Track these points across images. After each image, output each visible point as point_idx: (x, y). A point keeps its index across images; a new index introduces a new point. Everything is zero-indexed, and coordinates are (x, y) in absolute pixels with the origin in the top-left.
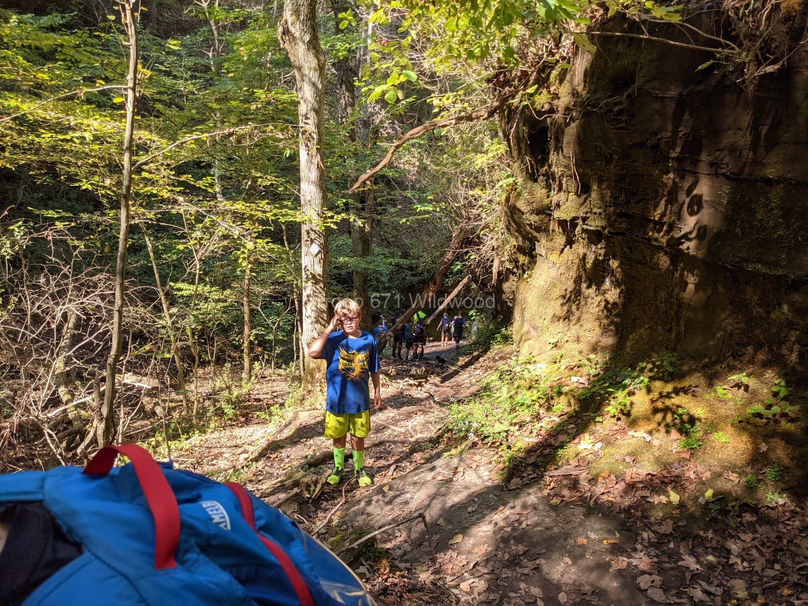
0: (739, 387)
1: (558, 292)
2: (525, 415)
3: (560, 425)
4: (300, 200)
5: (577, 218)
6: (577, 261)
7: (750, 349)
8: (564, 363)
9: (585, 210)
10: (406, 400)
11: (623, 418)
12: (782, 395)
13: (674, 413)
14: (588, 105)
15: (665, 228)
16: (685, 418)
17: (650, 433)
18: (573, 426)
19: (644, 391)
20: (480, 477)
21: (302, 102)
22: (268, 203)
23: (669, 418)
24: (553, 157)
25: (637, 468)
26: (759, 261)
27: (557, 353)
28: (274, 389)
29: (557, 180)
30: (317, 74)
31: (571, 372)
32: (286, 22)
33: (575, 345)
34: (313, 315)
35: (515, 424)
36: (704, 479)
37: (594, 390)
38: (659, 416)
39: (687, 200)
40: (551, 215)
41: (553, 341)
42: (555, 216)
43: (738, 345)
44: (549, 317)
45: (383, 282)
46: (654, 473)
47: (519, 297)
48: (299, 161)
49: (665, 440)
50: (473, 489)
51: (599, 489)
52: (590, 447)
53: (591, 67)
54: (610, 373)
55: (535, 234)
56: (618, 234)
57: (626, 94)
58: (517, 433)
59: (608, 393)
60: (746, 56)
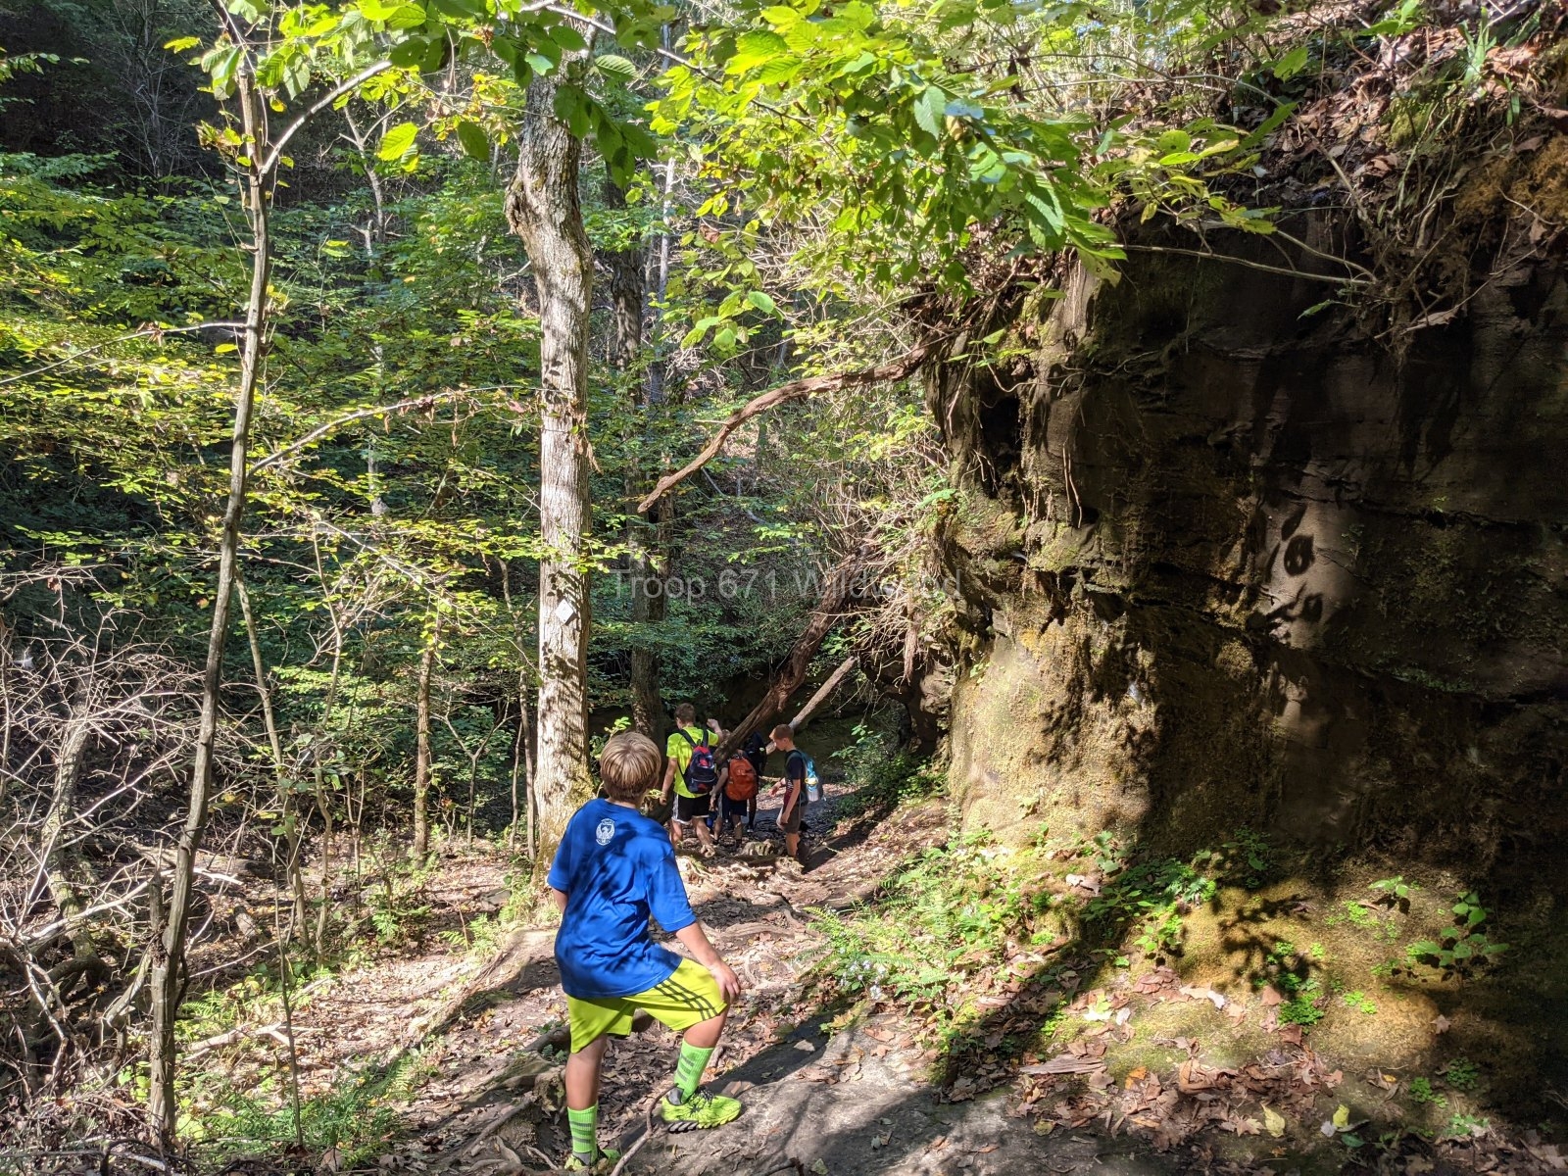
0: (1391, 904)
1: (1038, 708)
2: (977, 949)
3: (1044, 971)
4: (538, 518)
5: (1074, 570)
6: (1073, 649)
7: (1409, 831)
8: (1052, 845)
9: (1089, 556)
10: (737, 910)
11: (1169, 958)
12: (1472, 922)
13: (1266, 952)
14: (1096, 364)
15: (1242, 596)
16: (1288, 961)
17: (1222, 988)
18: (1072, 973)
19: (1207, 907)
20: (892, 1075)
21: (548, 334)
22: (479, 525)
23: (1257, 961)
24: (1028, 456)
25: (1201, 1062)
26: (1424, 666)
27: (1037, 826)
28: (472, 882)
29: (1036, 498)
30: (578, 282)
31: (1065, 865)
32: (523, 187)
33: (1071, 812)
34: (557, 737)
35: (960, 968)
36: (1330, 1085)
37: (1112, 903)
38: (1238, 958)
39: (1285, 546)
40: (1023, 562)
41: (1029, 801)
42: (1033, 564)
43: (1386, 821)
44: (1020, 755)
45: (686, 668)
46: (1234, 1072)
47: (961, 713)
48: (539, 442)
49: (1251, 1005)
50: (880, 1100)
51: (1128, 1103)
52: (1106, 1016)
53: (1100, 295)
54: (1142, 869)
55: (993, 595)
56: (1152, 603)
57: (1167, 350)
58: (964, 987)
59: (1137, 909)
60: (1392, 294)
